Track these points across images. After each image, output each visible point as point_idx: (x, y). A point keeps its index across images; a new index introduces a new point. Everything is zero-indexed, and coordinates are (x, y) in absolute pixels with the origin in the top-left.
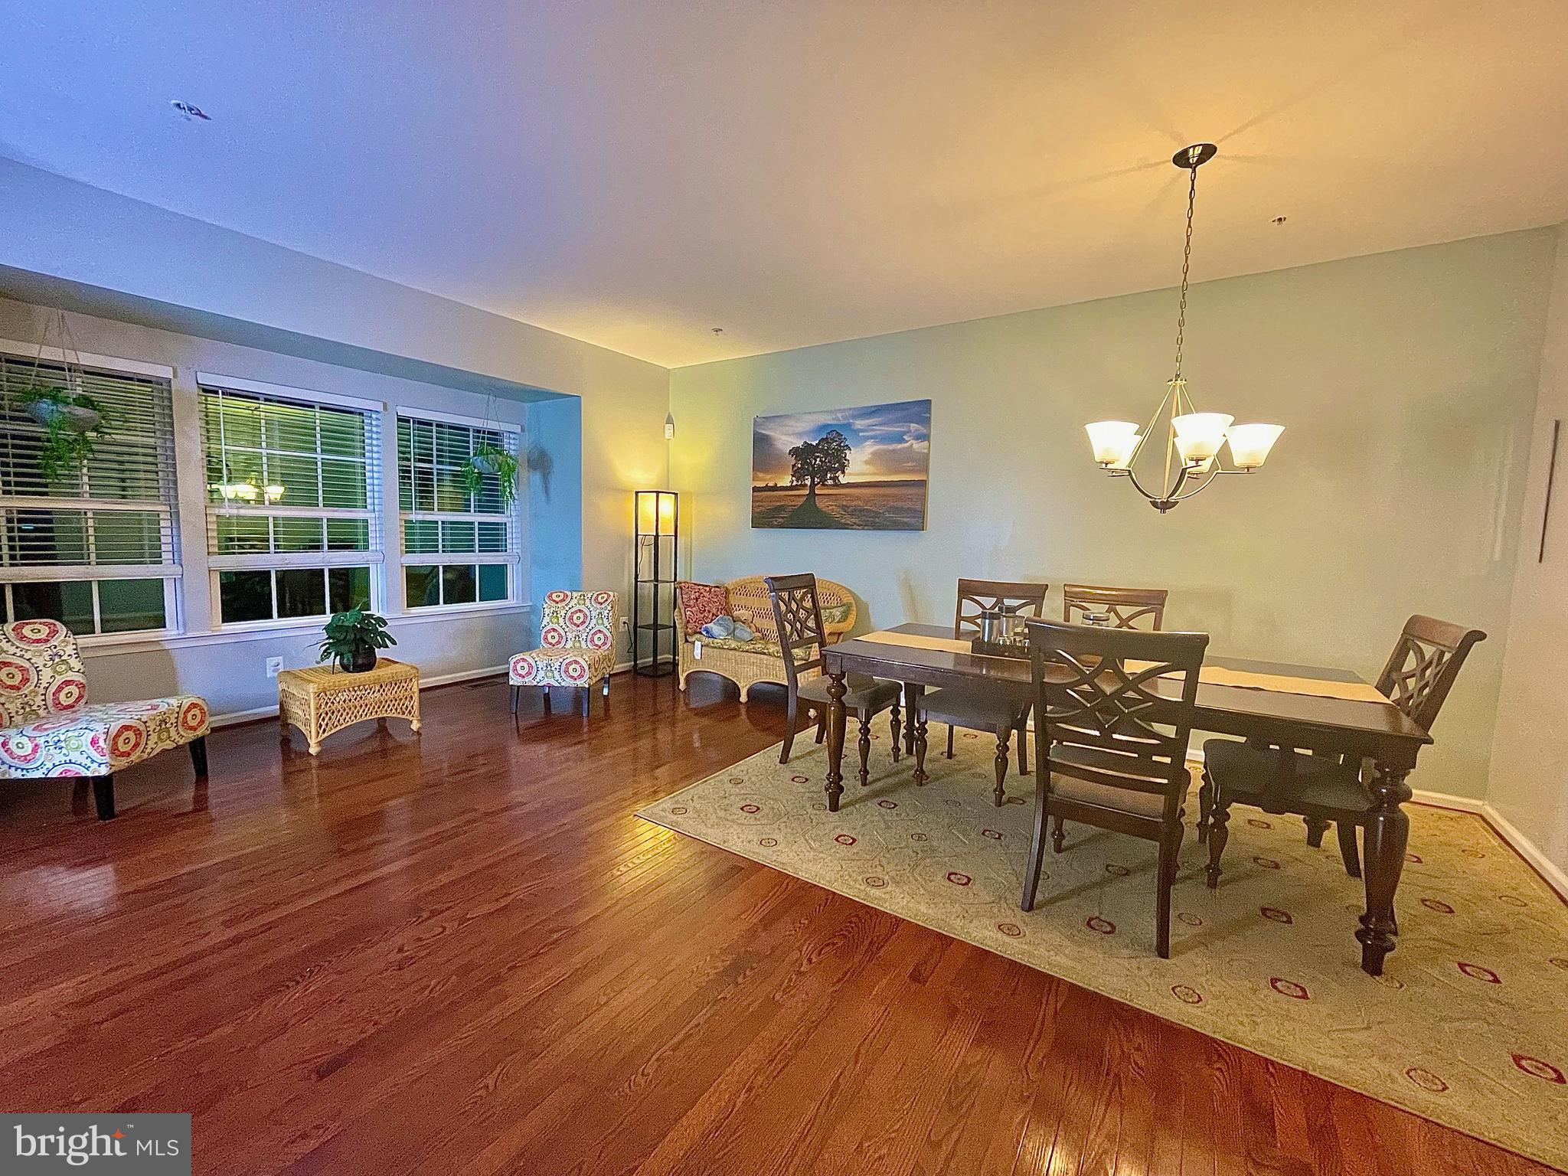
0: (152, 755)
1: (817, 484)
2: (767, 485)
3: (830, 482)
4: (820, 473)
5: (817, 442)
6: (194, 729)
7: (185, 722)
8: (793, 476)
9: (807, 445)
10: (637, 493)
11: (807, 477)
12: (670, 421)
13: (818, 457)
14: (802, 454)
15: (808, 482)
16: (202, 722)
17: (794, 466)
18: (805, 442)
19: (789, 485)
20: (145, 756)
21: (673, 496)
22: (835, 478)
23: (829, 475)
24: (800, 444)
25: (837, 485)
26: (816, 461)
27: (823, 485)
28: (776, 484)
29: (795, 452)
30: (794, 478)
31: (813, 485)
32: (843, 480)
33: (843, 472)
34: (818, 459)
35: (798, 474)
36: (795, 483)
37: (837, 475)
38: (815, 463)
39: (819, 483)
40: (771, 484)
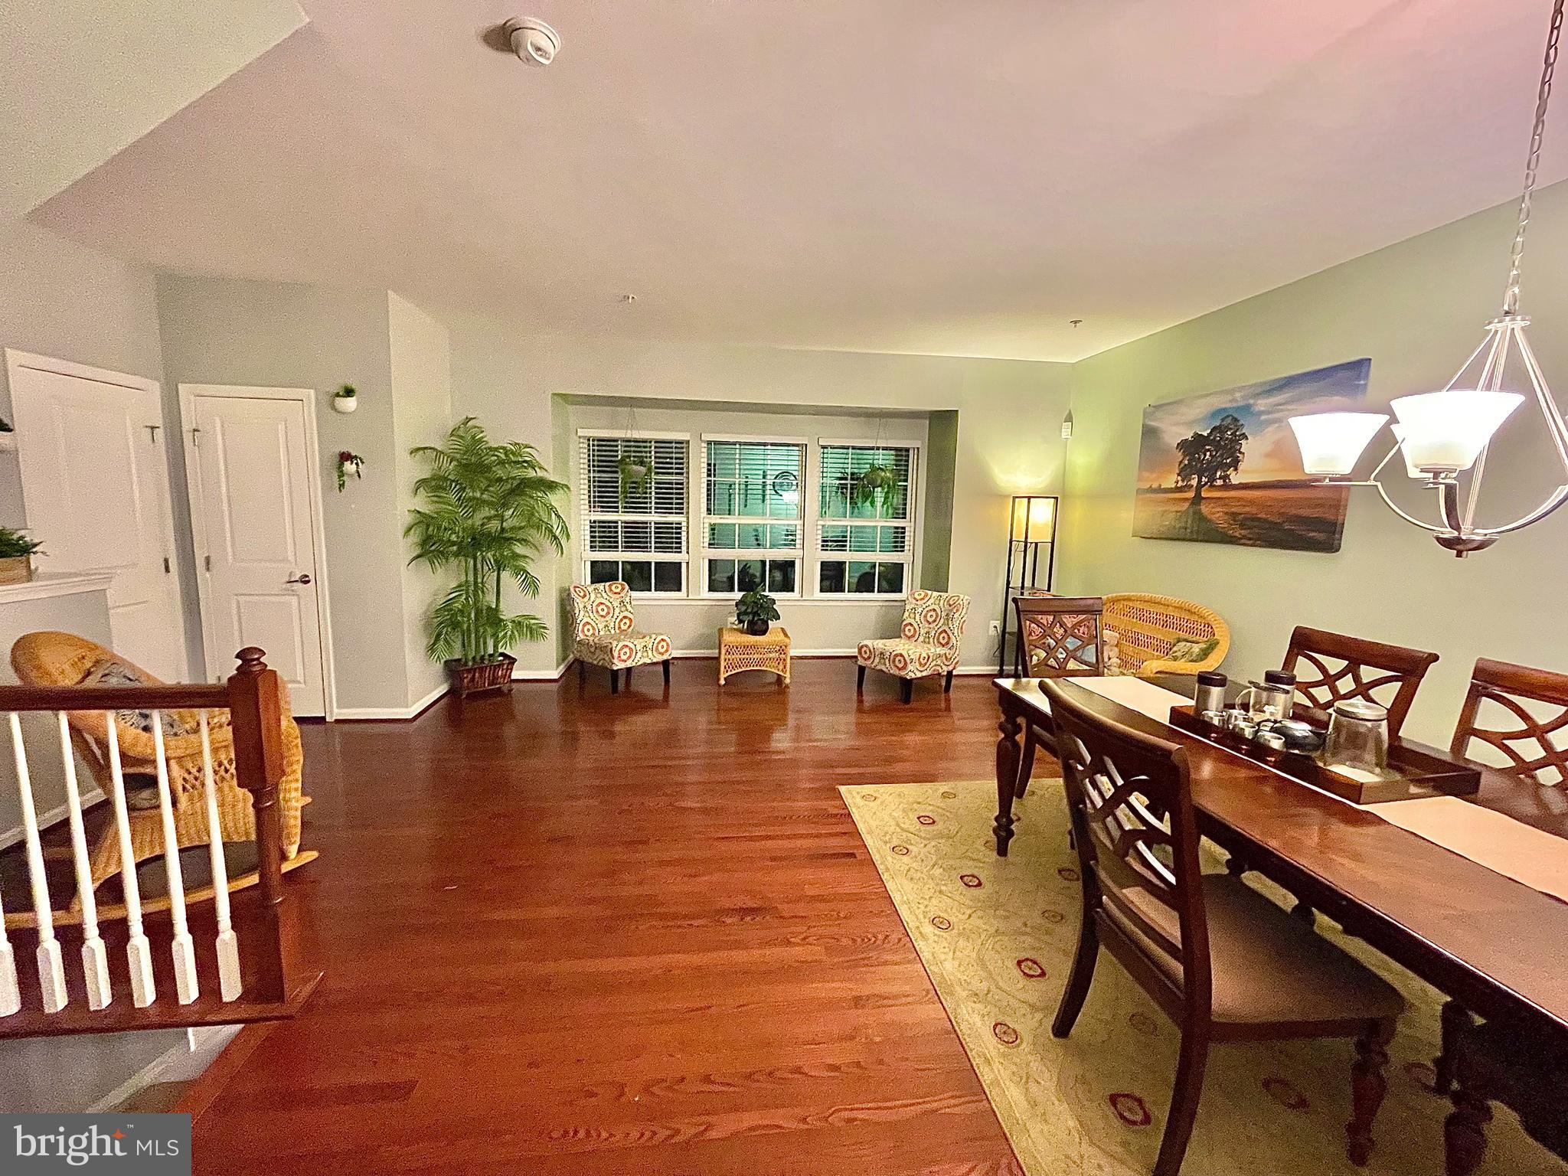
0: (638, 664)
1: (1204, 485)
2: (1151, 487)
3: (1219, 482)
4: (1207, 471)
5: (1209, 431)
6: (662, 654)
7: (657, 649)
8: (1178, 475)
9: (1198, 437)
10: (1015, 498)
11: (1193, 476)
12: (1069, 418)
13: (1208, 450)
14: (1193, 447)
15: (1194, 482)
16: (667, 651)
17: (1181, 462)
18: (1196, 434)
19: (1173, 486)
20: (634, 664)
21: (1053, 499)
22: (1225, 478)
23: (1219, 473)
24: (1189, 435)
25: (1227, 486)
26: (1205, 456)
27: (1212, 486)
28: (1160, 485)
29: (1183, 445)
30: (1179, 478)
31: (1200, 486)
32: (1235, 479)
33: (1236, 469)
34: (1208, 453)
35: (1184, 472)
36: (1179, 485)
37: (1228, 473)
38: (1203, 459)
39: (1206, 483)
40: (1155, 486)
